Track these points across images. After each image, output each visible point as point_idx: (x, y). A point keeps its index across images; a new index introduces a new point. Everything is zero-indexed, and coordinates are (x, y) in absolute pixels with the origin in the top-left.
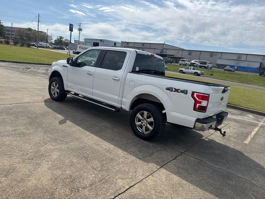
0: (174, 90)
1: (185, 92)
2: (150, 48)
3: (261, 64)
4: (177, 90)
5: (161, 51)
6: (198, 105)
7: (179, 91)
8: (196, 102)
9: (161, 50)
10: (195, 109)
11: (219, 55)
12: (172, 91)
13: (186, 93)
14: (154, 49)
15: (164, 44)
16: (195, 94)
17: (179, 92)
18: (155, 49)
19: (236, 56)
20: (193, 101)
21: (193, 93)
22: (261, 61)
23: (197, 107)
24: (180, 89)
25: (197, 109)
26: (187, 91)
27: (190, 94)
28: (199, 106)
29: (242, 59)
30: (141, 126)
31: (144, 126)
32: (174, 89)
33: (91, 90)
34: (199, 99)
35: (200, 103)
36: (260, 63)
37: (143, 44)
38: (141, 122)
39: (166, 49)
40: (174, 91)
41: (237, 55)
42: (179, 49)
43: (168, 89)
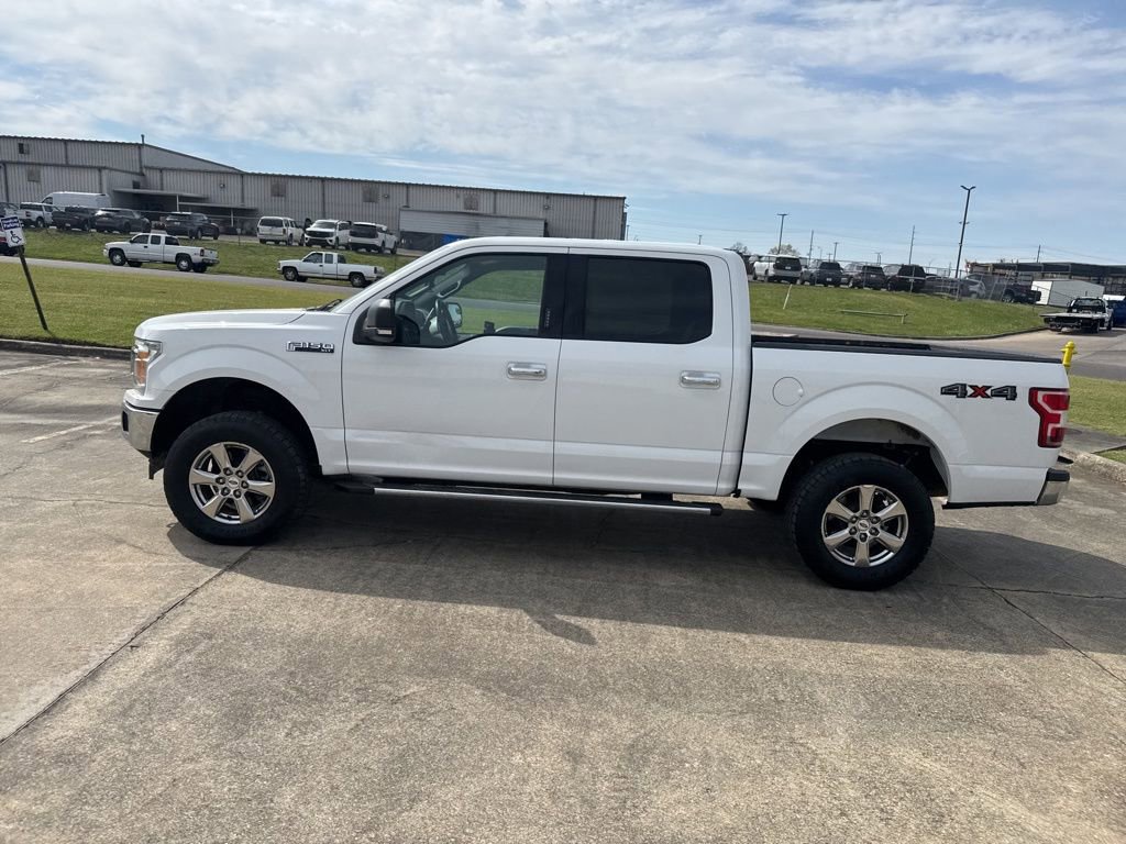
0: (970, 391)
1: (1009, 393)
2: (67, 166)
3: (546, 224)
4: (980, 392)
5: (136, 178)
6: (1051, 427)
7: (988, 392)
8: (1046, 419)
9: (136, 174)
10: (1042, 442)
11: (399, 198)
12: (966, 394)
13: (1014, 397)
14: (100, 169)
15: (143, 145)
16: (1040, 395)
17: (989, 397)
18: (105, 168)
19: (458, 196)
20: (1036, 418)
21: (1033, 392)
22: (541, 215)
23: (1049, 434)
24: (990, 387)
25: (1048, 442)
26: (1015, 387)
27: (1023, 395)
28: (1053, 430)
29: (480, 211)
30: (849, 546)
31: (863, 540)
32: (971, 387)
33: (543, 447)
34: (1053, 409)
35: (1057, 419)
36: (543, 223)
37: (21, 146)
38: (846, 531)
39: (161, 170)
40: (971, 396)
41: (461, 193)
42: (217, 169)
43: (947, 391)
